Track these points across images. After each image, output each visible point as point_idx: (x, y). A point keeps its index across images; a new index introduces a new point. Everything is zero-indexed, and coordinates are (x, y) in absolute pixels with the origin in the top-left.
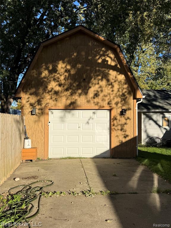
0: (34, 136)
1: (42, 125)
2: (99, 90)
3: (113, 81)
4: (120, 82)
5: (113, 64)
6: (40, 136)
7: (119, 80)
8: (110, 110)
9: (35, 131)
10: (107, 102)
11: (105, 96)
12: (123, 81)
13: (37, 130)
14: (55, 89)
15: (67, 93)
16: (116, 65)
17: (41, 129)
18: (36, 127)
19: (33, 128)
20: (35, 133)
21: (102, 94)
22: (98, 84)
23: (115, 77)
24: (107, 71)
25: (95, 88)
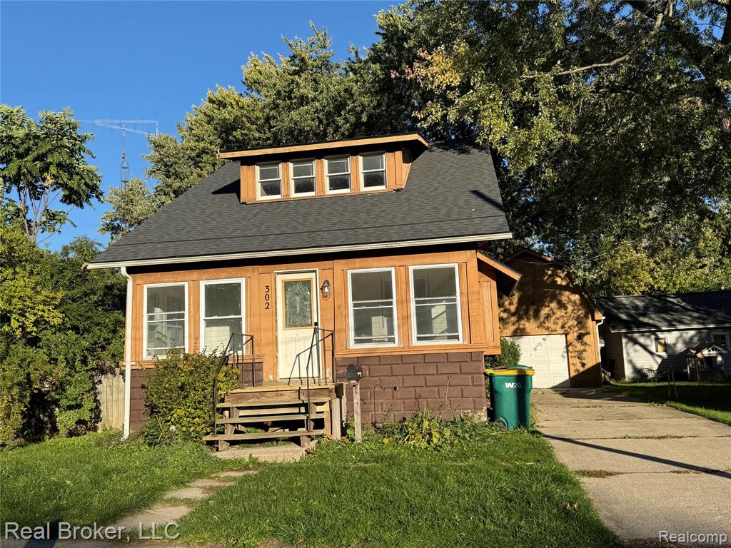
2: (550, 312)
3: (566, 302)
4: (575, 302)
5: (564, 283)
7: (573, 301)
8: (566, 335)
10: (560, 324)
11: (558, 319)
12: (578, 302)
15: (513, 319)
16: (568, 285)
21: (554, 318)
22: (549, 306)
23: (568, 298)
24: (557, 292)
25: (545, 311)
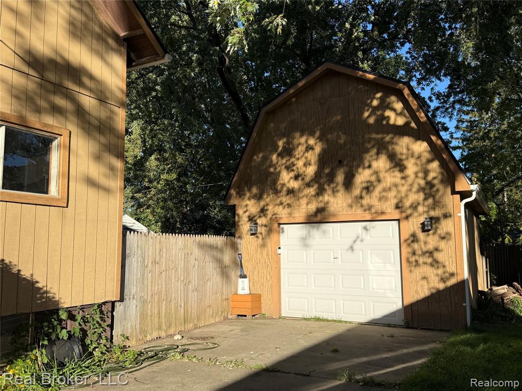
0: (256, 273)
1: (268, 253)
3: (404, 157)
4: (419, 156)
5: (400, 121)
6: (265, 274)
9: (257, 263)
13: (260, 262)
14: (288, 186)
15: (308, 191)
17: (266, 260)
18: (258, 256)
19: (254, 257)
20: (256, 267)
21: (379, 188)
22: (370, 167)
23: (408, 149)
24: (388, 138)
25: (363, 176)
